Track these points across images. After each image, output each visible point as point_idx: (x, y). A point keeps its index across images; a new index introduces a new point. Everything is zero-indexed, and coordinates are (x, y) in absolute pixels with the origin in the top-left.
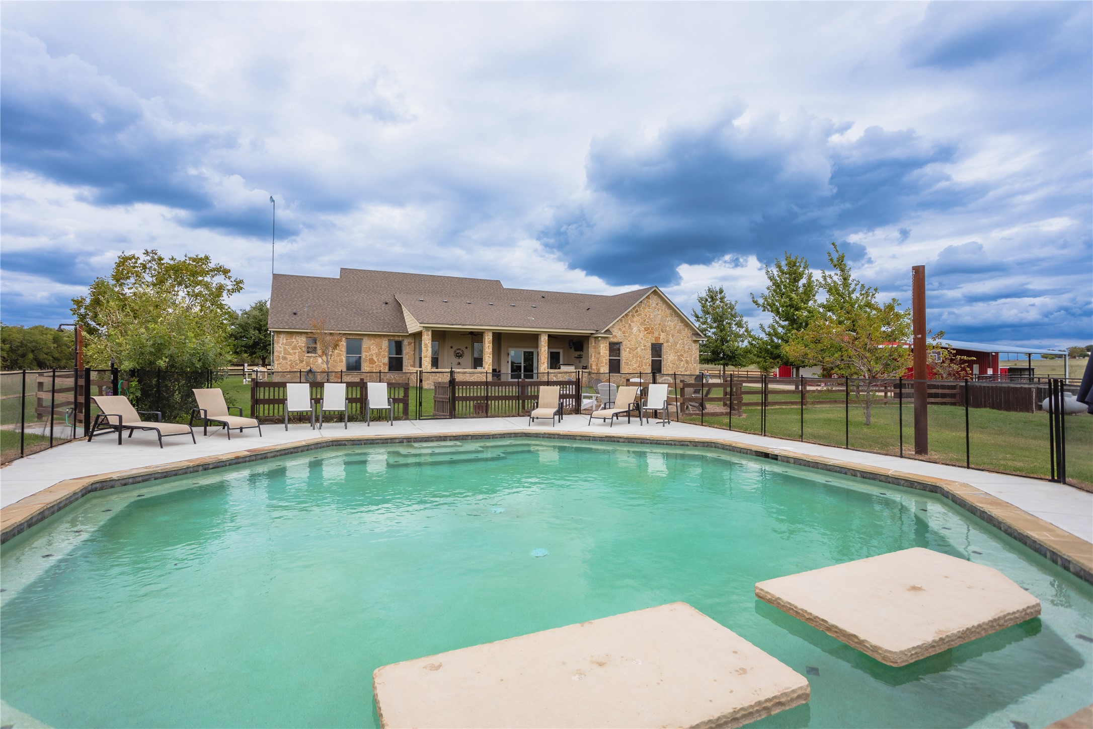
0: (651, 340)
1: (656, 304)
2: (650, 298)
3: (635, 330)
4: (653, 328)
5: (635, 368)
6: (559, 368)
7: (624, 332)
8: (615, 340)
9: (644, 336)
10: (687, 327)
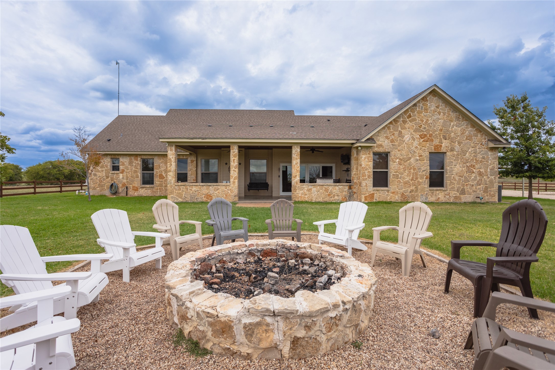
0: (429, 147)
1: (436, 107)
2: (427, 100)
3: (407, 137)
4: (432, 135)
5: (408, 181)
6: (316, 182)
7: (392, 141)
8: (381, 150)
9: (420, 144)
10: (481, 132)
